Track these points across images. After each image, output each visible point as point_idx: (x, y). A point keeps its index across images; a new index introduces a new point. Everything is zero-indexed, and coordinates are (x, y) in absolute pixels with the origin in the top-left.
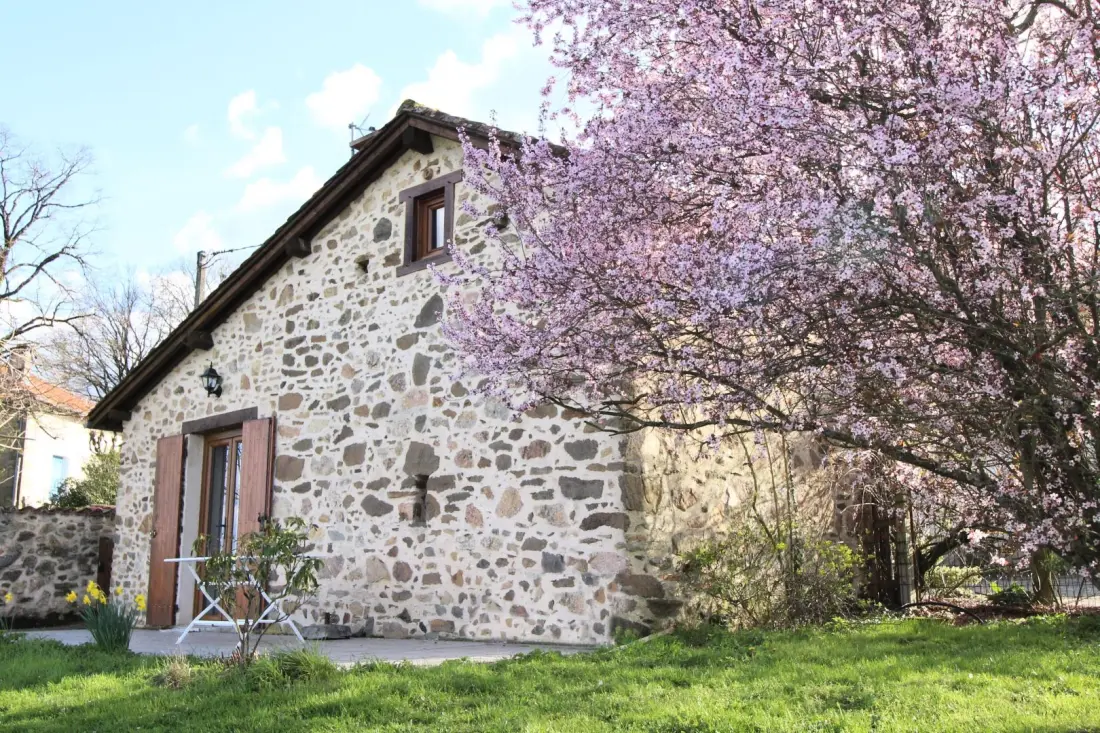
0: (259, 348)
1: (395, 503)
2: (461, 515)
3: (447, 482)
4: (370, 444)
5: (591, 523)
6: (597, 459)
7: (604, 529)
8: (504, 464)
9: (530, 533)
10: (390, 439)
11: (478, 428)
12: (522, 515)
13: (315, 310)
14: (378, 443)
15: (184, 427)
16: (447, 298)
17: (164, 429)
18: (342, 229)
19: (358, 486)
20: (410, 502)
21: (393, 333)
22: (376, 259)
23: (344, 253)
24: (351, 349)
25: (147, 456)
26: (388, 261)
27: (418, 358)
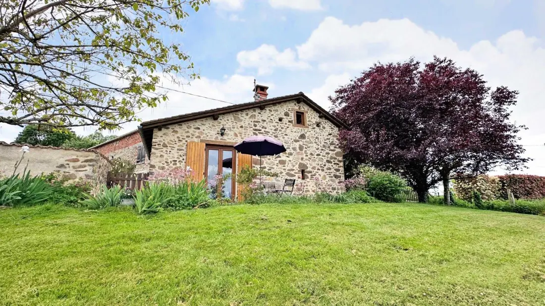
0: (242, 127)
1: (297, 175)
2: (314, 179)
3: (310, 172)
4: (287, 160)
5: (339, 182)
6: (340, 172)
7: (341, 184)
8: (323, 170)
9: (329, 183)
10: (294, 160)
11: (317, 162)
12: (327, 180)
13: (265, 124)
14: (290, 161)
15: (202, 141)
16: (307, 135)
17: (187, 139)
18: (273, 108)
19: (285, 169)
20: (301, 175)
21: (292, 138)
22: (285, 120)
23: (275, 114)
24: (279, 138)
25: (175, 146)
26: (289, 122)
27: (300, 145)
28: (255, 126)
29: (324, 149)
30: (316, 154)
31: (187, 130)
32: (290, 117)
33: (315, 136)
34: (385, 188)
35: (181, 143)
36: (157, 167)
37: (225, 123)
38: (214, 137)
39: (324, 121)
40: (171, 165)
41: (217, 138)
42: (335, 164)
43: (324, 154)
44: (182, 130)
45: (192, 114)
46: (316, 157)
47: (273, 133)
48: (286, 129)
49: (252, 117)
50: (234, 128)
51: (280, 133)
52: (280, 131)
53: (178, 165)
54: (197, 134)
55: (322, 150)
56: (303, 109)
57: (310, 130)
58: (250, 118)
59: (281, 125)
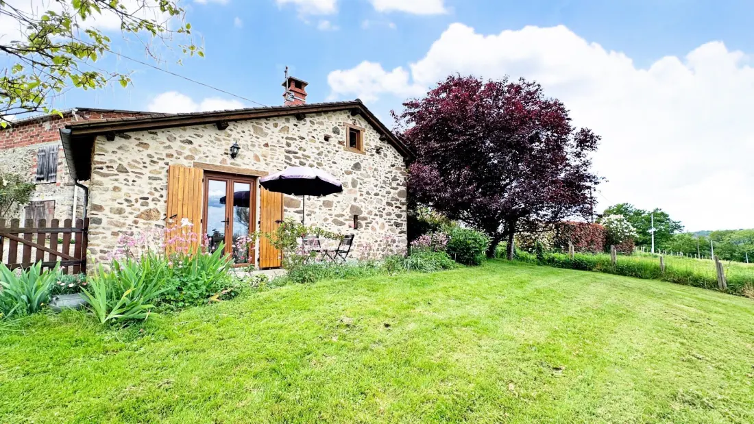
0: (266, 145)
1: (347, 223)
2: (370, 228)
3: (365, 219)
4: (335, 202)
5: (400, 233)
6: (402, 218)
8: (381, 216)
9: (388, 234)
10: (344, 202)
12: (386, 229)
13: (303, 144)
14: (339, 202)
15: (196, 165)
16: (362, 165)
17: (167, 160)
18: (317, 119)
19: (331, 215)
20: (352, 223)
21: (343, 168)
22: (334, 139)
23: (319, 130)
24: (324, 166)
25: (144, 170)
26: (340, 143)
27: (353, 179)
28: (289, 145)
29: (384, 186)
30: (374, 193)
31: (168, 143)
32: (340, 136)
33: (374, 167)
34: (469, 249)
35: (156, 167)
36: (107, 210)
37: (238, 136)
38: (220, 158)
39: (386, 145)
40: (138, 205)
41: (224, 161)
42: (396, 207)
43: (384, 194)
44: (157, 143)
45: (179, 115)
46: (373, 196)
47: (315, 158)
48: (334, 153)
49: (283, 129)
50: (253, 146)
51: (326, 159)
52: (326, 156)
53: (151, 205)
54: (187, 153)
55: (382, 187)
56: (358, 125)
57: (367, 157)
58: (280, 131)
59: (328, 147)
